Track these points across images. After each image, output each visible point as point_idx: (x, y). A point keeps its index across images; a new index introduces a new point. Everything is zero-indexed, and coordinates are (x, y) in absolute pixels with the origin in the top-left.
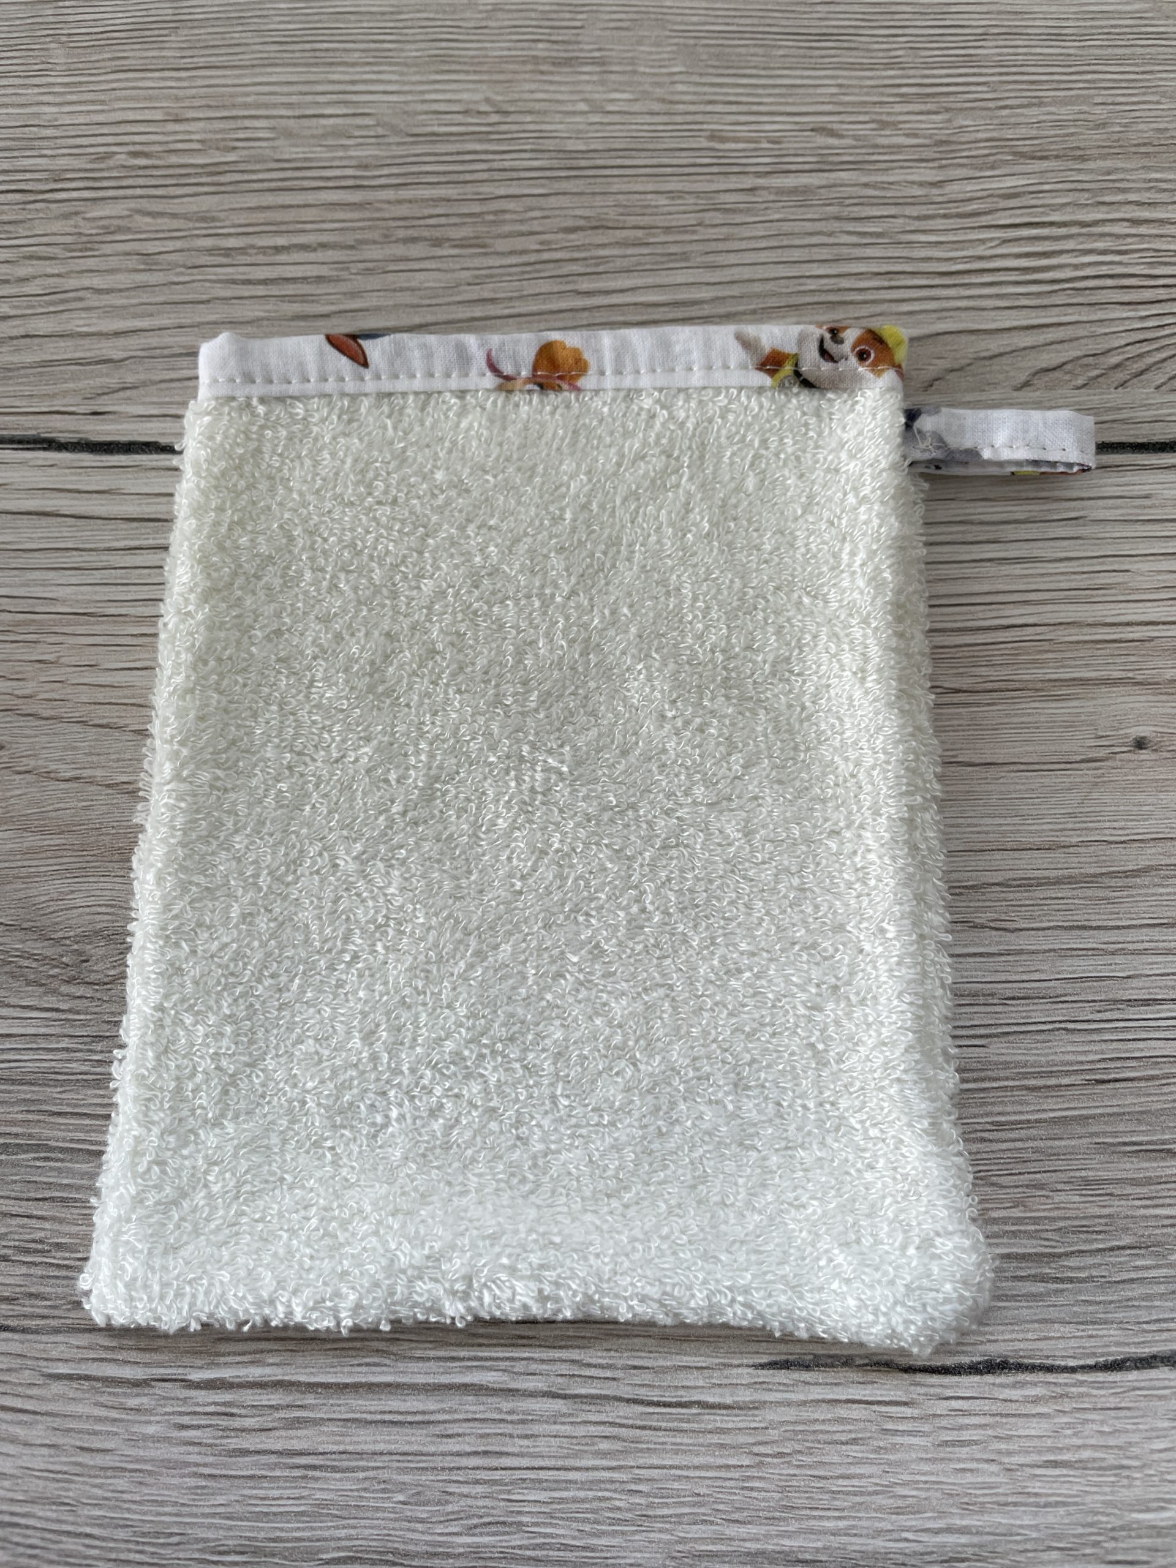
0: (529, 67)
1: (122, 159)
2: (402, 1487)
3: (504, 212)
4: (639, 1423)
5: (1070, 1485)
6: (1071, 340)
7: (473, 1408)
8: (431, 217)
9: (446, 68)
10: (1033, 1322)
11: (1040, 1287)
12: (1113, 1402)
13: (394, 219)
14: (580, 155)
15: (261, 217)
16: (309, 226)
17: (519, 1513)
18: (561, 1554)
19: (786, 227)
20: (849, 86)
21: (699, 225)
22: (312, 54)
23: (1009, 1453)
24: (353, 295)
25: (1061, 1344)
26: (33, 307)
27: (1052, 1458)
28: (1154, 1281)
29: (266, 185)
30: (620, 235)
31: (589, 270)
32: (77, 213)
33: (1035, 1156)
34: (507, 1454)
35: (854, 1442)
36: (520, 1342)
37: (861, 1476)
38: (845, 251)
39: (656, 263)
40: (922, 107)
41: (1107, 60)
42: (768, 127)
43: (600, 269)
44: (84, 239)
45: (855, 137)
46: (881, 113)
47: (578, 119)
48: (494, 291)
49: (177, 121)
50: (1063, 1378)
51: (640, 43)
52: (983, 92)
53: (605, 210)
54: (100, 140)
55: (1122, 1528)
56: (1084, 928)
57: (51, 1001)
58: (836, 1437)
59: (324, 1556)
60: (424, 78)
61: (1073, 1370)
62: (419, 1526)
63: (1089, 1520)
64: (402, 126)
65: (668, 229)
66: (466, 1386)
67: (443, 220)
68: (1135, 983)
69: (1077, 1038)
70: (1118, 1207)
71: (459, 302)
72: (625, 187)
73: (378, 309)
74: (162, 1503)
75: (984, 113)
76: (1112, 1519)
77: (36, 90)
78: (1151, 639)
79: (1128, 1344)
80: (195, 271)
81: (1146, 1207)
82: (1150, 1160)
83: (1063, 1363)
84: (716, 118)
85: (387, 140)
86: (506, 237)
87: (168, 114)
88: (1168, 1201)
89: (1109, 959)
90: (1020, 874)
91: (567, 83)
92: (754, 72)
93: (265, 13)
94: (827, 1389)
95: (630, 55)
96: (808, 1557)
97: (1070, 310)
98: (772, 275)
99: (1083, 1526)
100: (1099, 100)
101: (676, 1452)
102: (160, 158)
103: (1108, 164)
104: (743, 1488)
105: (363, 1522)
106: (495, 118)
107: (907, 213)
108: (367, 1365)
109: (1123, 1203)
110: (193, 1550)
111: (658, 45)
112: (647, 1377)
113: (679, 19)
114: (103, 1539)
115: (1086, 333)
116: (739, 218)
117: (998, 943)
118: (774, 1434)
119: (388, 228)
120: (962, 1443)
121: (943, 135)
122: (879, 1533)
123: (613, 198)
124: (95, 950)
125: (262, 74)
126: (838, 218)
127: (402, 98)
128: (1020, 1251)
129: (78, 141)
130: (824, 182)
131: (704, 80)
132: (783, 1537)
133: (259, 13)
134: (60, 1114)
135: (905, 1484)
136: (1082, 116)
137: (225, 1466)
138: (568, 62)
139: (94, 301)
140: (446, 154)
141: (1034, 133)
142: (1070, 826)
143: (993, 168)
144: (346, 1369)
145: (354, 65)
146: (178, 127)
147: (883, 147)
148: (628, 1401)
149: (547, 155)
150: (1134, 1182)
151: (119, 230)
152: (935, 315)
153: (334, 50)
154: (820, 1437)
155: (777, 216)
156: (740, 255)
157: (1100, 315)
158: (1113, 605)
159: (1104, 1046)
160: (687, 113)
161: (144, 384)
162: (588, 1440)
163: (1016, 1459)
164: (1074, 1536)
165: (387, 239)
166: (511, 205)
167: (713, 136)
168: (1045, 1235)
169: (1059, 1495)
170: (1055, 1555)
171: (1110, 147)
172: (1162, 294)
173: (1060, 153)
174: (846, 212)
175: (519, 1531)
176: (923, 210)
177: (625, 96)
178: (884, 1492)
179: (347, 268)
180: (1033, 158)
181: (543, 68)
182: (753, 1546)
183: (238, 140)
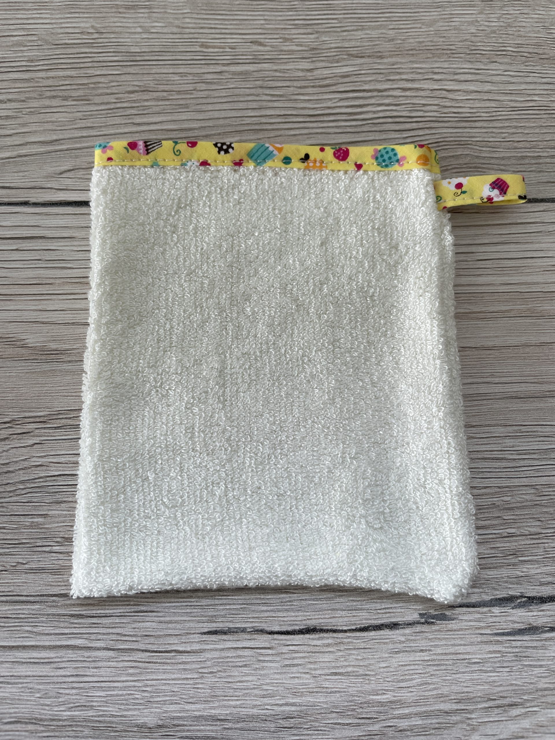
0: (114, 10)
2: (39, 691)
3: (100, 83)
4: (147, 660)
5: (342, 683)
7: (71, 656)
8: (63, 85)
9: (73, 11)
10: (328, 610)
11: (332, 595)
12: (363, 645)
13: (44, 87)
14: (137, 54)
16: (3, 91)
17: (92, 701)
18: (111, 719)
19: (237, 91)
20: (270, 20)
23: (315, 669)
24: (24, 125)
25: (341, 620)
27: (335, 671)
30: (155, 95)
31: (140, 113)
34: (87, 676)
35: (245, 666)
36: (94, 626)
37: (248, 681)
38: (264, 104)
39: (173, 109)
40: (304, 31)
41: (397, 6)
42: (229, 41)
43: (145, 112)
45: (272, 46)
46: (285, 34)
47: (137, 36)
48: (93, 123)
50: (340, 635)
52: (335, 23)
53: (149, 82)
55: (365, 703)
58: (238, 664)
59: (4, 721)
60: (62, 16)
61: (345, 631)
62: (47, 708)
63: (350, 699)
64: (50, 40)
65: (179, 93)
66: (68, 646)
67: (68, 87)
71: (76, 128)
72: (158, 71)
73: (35, 132)
75: (335, 34)
76: (361, 698)
79: (371, 619)
83: (341, 628)
84: (204, 36)
85: (43, 47)
86: (100, 95)
91: (132, 18)
92: (224, 12)
94: (234, 643)
95: (163, 4)
96: (223, 718)
97: (370, 134)
98: (229, 116)
99: (347, 702)
100: (392, 27)
101: (164, 673)
103: (394, 60)
104: (194, 688)
105: (21, 706)
106: (96, 36)
107: (295, 85)
108: (23, 637)
112: (152, 640)
116: (214, 87)
118: (209, 663)
119: (41, 91)
120: (294, 665)
121: (314, 45)
122: (255, 706)
123: (151, 76)
126: (261, 87)
127: (51, 26)
130: (256, 69)
132: (211, 709)
135: (267, 684)
136: (382, 36)
138: (133, 7)
140: (72, 54)
141: (358, 44)
143: (338, 62)
144: (13, 640)
145: (28, 10)
147: (285, 51)
148: (143, 651)
149: (121, 54)
152: (306, 136)
154: (230, 664)
155: (232, 86)
156: (213, 105)
160: (190, 33)
162: (124, 669)
163: (318, 672)
164: (344, 706)
165: (41, 97)
166: (102, 80)
167: (203, 45)
169: (337, 688)
170: (334, 715)
171: (395, 51)
172: (414, 125)
173: (371, 54)
174: (266, 84)
175: (92, 709)
176: (303, 83)
177: (160, 24)
178: (258, 688)
179: (21, 111)
180: (357, 57)
181: (120, 10)
182: (197, 714)
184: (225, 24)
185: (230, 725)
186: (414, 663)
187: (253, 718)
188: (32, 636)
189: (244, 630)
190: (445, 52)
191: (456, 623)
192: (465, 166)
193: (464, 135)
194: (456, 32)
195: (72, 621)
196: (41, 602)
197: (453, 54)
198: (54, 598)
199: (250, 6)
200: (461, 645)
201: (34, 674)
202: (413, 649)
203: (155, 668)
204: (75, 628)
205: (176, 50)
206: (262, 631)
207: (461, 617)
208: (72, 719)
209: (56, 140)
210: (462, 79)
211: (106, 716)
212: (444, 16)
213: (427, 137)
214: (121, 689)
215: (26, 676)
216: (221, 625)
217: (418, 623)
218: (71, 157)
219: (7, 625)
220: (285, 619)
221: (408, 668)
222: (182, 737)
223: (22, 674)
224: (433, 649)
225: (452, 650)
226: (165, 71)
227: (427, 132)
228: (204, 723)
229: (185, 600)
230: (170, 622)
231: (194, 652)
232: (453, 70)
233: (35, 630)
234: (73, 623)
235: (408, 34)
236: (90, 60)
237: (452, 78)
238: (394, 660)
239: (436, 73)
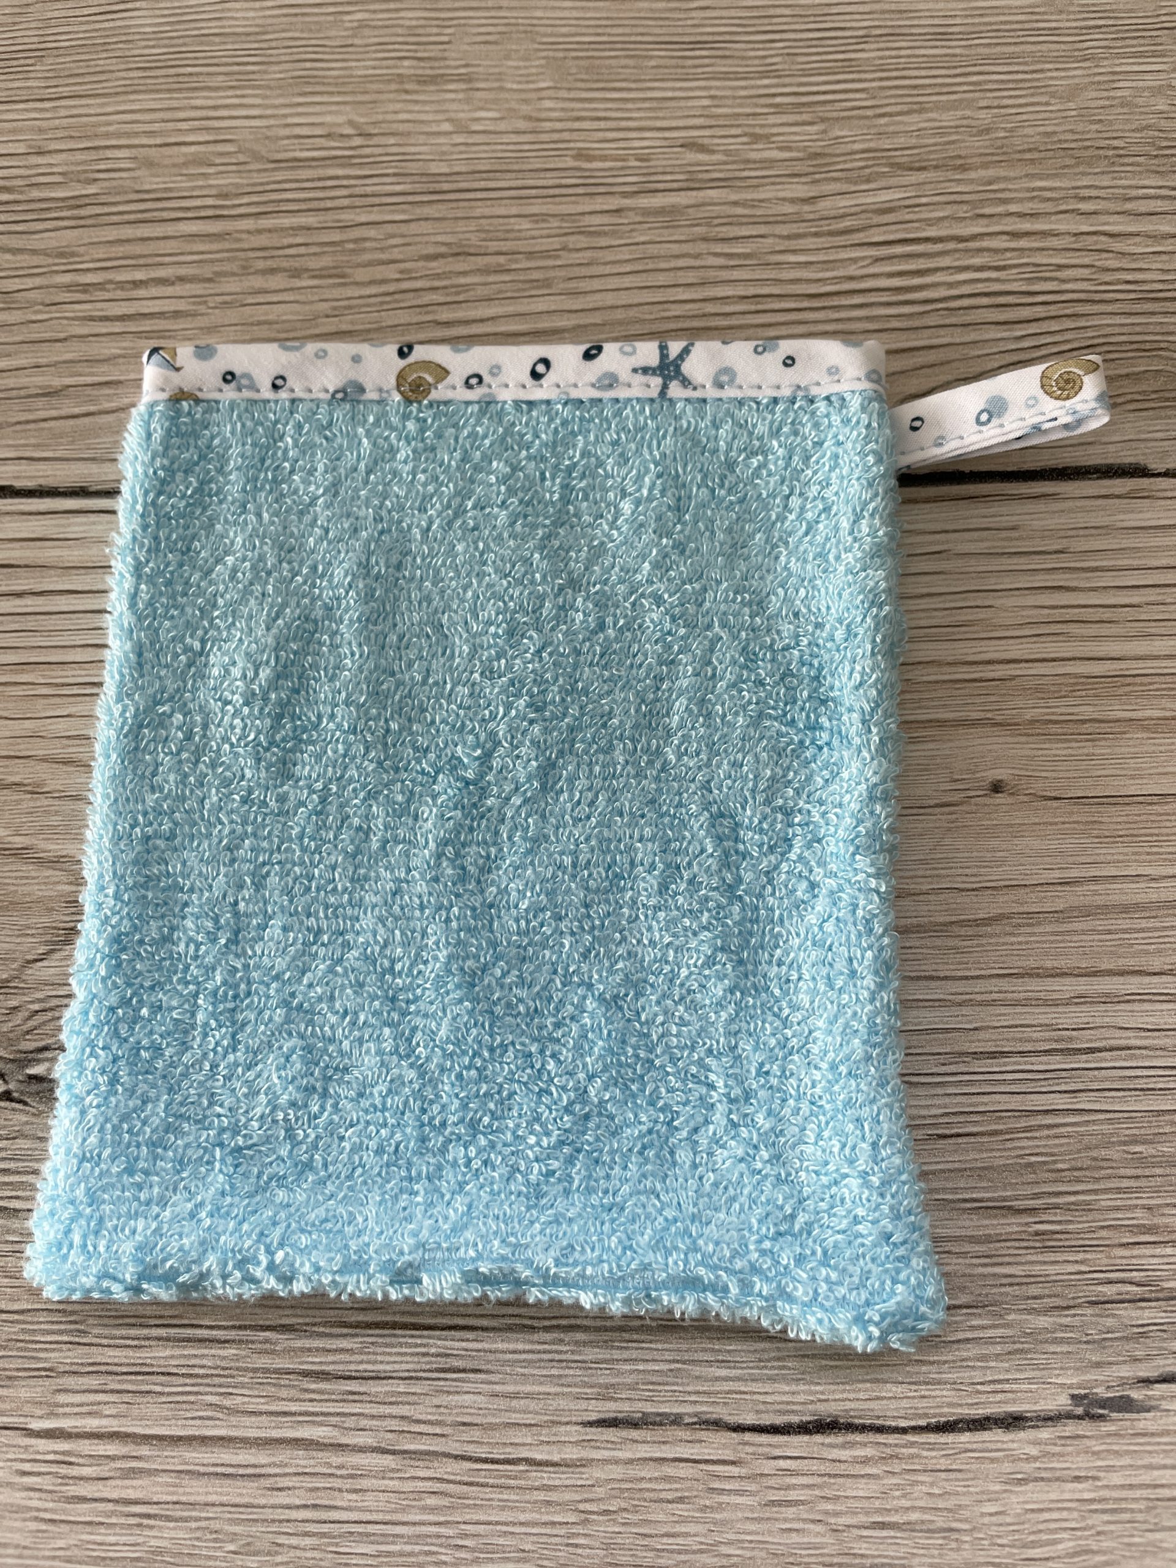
0: (393, 87)
2: (233, 1537)
3: (365, 239)
4: (466, 1479)
5: (897, 1547)
6: (942, 364)
7: (302, 1462)
8: (290, 246)
9: (309, 90)
10: (864, 1381)
12: (943, 1464)
13: (253, 249)
14: (443, 179)
15: (120, 250)
19: (653, 249)
20: (722, 97)
21: (564, 249)
22: (175, 79)
23: (837, 1514)
24: (210, 330)
25: (893, 1404)
27: (880, 1519)
28: (991, 1342)
29: (126, 217)
30: (481, 261)
31: (449, 299)
34: (336, 1508)
35: (681, 1500)
36: (351, 1397)
37: (687, 1535)
38: (712, 273)
39: (520, 290)
40: (796, 118)
41: (994, 60)
42: (636, 144)
43: (461, 298)
45: (726, 153)
46: (754, 126)
47: (442, 140)
48: (352, 323)
49: (41, 153)
50: (892, 1439)
51: (507, 57)
52: (863, 99)
53: (467, 235)
56: (932, 978)
58: (663, 1495)
60: (287, 101)
61: (904, 1431)
64: (264, 153)
66: (296, 1441)
67: (302, 250)
68: (982, 1035)
69: (921, 1091)
70: (955, 1265)
72: (487, 212)
75: (862, 122)
78: (1013, 678)
79: (961, 1405)
80: (54, 308)
81: (985, 1265)
82: (989, 1217)
83: (893, 1424)
84: (584, 136)
85: (248, 167)
86: (365, 266)
87: (30, 147)
88: (1007, 1259)
89: (955, 1010)
91: (432, 102)
92: (624, 85)
93: (130, 38)
94: (656, 1446)
95: (497, 70)
97: (942, 332)
98: (636, 301)
100: (983, 103)
101: (503, 1508)
102: (21, 193)
103: (991, 173)
104: (568, 1545)
106: (358, 141)
107: (777, 232)
108: (201, 1418)
109: (960, 1261)
111: (527, 59)
112: (476, 1434)
113: (549, 30)
115: (957, 356)
116: (603, 242)
118: (600, 1492)
119: (247, 260)
120: (789, 1503)
121: (817, 147)
123: (475, 222)
125: (124, 102)
126: (705, 239)
127: (264, 123)
130: (692, 202)
133: (124, 38)
135: (730, 1543)
136: (965, 122)
137: (64, 1511)
138: (433, 79)
140: (308, 180)
141: (912, 142)
142: (920, 873)
143: (868, 181)
144: (179, 1423)
145: (216, 89)
146: (40, 160)
147: (755, 162)
148: (456, 1457)
149: (408, 179)
150: (973, 1240)
153: (197, 74)
154: (647, 1495)
155: (642, 239)
156: (603, 280)
157: (973, 336)
158: (974, 643)
159: (947, 1100)
160: (553, 131)
162: (415, 1496)
163: (842, 1520)
165: (246, 270)
166: (372, 233)
167: (580, 155)
169: (886, 1557)
171: (992, 154)
172: (1040, 311)
173: (940, 163)
174: (715, 231)
176: (794, 229)
177: (490, 114)
178: (709, 1551)
179: (205, 302)
180: (911, 169)
181: (408, 87)
183: (99, 171)
184: (628, 110)
186: (1060, 1505)
188: (220, 1415)
189: (676, 1421)
190: (1101, 152)
191: (1154, 1419)
192: (1154, 396)
193: (1151, 328)
194: (1125, 110)
195: (306, 1386)
196: (241, 1342)
197: (1120, 156)
198: (267, 1334)
199: (679, 71)
200: (1165, 1467)
201: (224, 1499)
202: (1058, 1474)
203: (481, 1496)
204: (311, 1400)
205: (525, 167)
206: (718, 1424)
207: (1165, 1405)
210: (1143, 209)
212: (1097, 78)
213: (1068, 336)
214: (410, 1540)
215: (206, 1504)
216: (626, 1407)
217: (1070, 1416)
219: (167, 1390)
220: (769, 1399)
221: (1046, 1516)
223: (201, 1499)
224: (1102, 1474)
225: (1146, 1477)
226: (502, 211)
227: (1068, 324)
229: (546, 1347)
230: (515, 1396)
231: (567, 1466)
232: (1121, 191)
233: (227, 1402)
234: (306, 1390)
235: (1019, 118)
236: (345, 192)
237: (1119, 209)
238: (1014, 1499)
239: (1084, 199)
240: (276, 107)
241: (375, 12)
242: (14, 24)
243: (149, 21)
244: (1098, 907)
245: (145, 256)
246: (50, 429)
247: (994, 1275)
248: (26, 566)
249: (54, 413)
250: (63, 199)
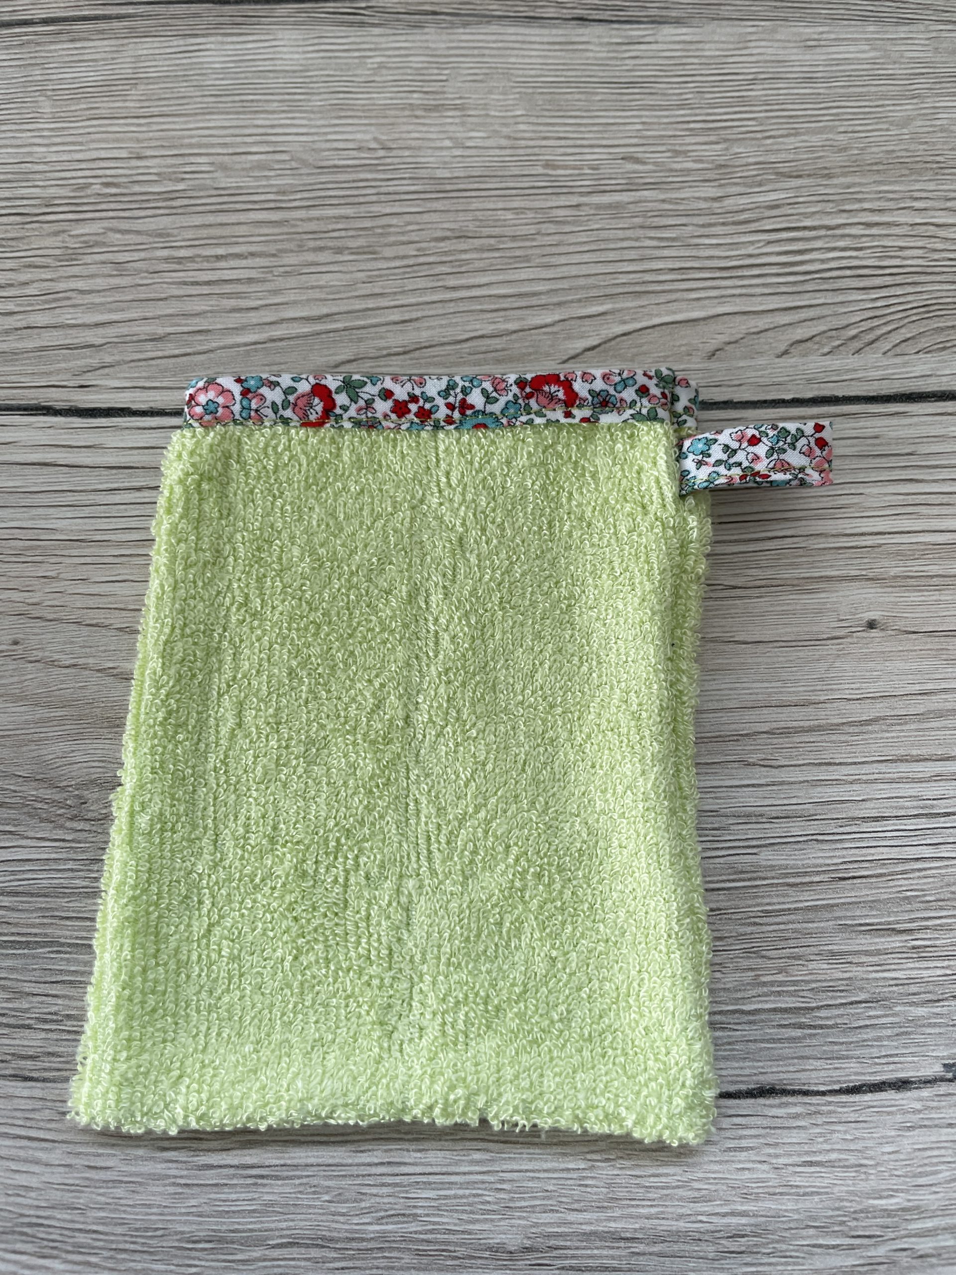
0: (407, 113)
1: (97, 188)
2: (328, 1190)
3: (390, 226)
4: (502, 1139)
5: (823, 1179)
6: (817, 319)
8: (334, 231)
9: (343, 114)
10: (793, 1058)
11: (798, 1033)
12: (853, 1117)
13: (306, 233)
14: (447, 181)
15: (204, 232)
16: (241, 240)
17: (415, 1207)
18: (446, 1236)
19: (604, 234)
20: (650, 123)
21: (537, 234)
22: (241, 104)
24: (276, 292)
25: (814, 1074)
26: (32, 305)
27: (809, 1159)
28: (883, 1026)
29: (208, 208)
30: (477, 242)
31: (454, 270)
32: (64, 231)
33: (794, 935)
34: (405, 1164)
37: (667, 1175)
38: (648, 252)
39: (506, 264)
40: (706, 139)
41: (848, 97)
42: (589, 157)
43: (463, 269)
44: (70, 251)
45: (655, 164)
46: (675, 145)
47: (444, 153)
48: (382, 287)
49: (139, 158)
50: (815, 1100)
51: (490, 92)
52: (752, 126)
53: (466, 223)
54: (80, 174)
55: (861, 1211)
56: (830, 764)
57: (59, 834)
59: (271, 1242)
60: (327, 123)
61: (823, 1093)
62: (341, 1219)
63: (837, 1205)
64: (311, 160)
65: (514, 238)
67: (343, 233)
68: (868, 805)
69: (825, 846)
70: (856, 972)
71: (357, 297)
72: (481, 206)
73: (295, 302)
74: (149, 1206)
75: (754, 142)
76: (854, 1204)
77: (29, 134)
78: (880, 546)
79: (864, 1074)
80: (156, 275)
81: (877, 971)
82: (879, 937)
83: (816, 1089)
84: (549, 150)
85: (299, 172)
86: (391, 245)
87: (131, 153)
88: (893, 967)
89: (848, 787)
90: (782, 724)
91: (436, 125)
92: (578, 113)
93: (203, 72)
95: (483, 102)
96: (628, 1235)
97: (818, 295)
98: (593, 272)
99: (833, 1210)
100: (842, 129)
101: (530, 1160)
102: (126, 188)
103: (848, 180)
104: (580, 1185)
105: (299, 1217)
106: (381, 153)
107: (695, 222)
109: (859, 968)
110: (173, 1240)
111: (505, 94)
113: (521, 72)
114: (106, 1234)
115: (830, 312)
116: (567, 229)
117: (766, 777)
118: (602, 1145)
119: (301, 240)
120: (742, 1149)
121: (721, 160)
122: (681, 1217)
123: (471, 214)
124: (91, 795)
125: (201, 121)
126: (642, 227)
127: (309, 138)
128: (783, 1006)
129: (63, 175)
130: (632, 200)
131: (540, 121)
132: (610, 1221)
133: (199, 72)
134: (67, 918)
135: (699, 1180)
136: (828, 143)
137: (196, 1177)
138: (436, 108)
139: (79, 299)
140: (345, 182)
141: (792, 157)
142: (819, 688)
143: (760, 185)
145: (272, 112)
146: (139, 163)
147: (676, 171)
149: (420, 182)
150: (867, 953)
151: (97, 244)
152: (716, 301)
153: (257, 101)
155: (596, 226)
156: (569, 256)
157: (841, 298)
159: (845, 852)
160: (527, 147)
161: (119, 363)
163: (782, 1161)
164: (826, 1217)
165: (301, 249)
166: (394, 221)
167: (548, 165)
168: (801, 994)
169: (814, 1187)
170: (811, 1232)
171: (850, 166)
172: (888, 280)
173: (812, 172)
174: (648, 222)
175: (415, 1221)
176: (707, 220)
177: (480, 134)
178: (684, 1186)
179: (272, 271)
180: (791, 177)
181: (417, 113)
182: (587, 1228)
183: (186, 173)
184: (581, 132)
185: (641, 1248)
186: (938, 1145)
187: (678, 1236)
190: (928, 165)
194: (944, 135)
197: (942, 168)
199: (618, 103)
201: (320, 1161)
202: (936, 1122)
205: (506, 173)
208: (382, 1237)
209: (327, 315)
211: (438, 1232)
212: (921, 112)
213: (910, 298)
214: (462, 1186)
217: (943, 1079)
218: (351, 341)
220: (724, 1073)
221: (929, 1153)
222: (563, 1268)
226: (491, 206)
227: (910, 289)
228: (598, 1244)
232: (944, 194)
235: (869, 140)
236: (373, 191)
237: (942, 207)
238: (906, 1141)
239: (916, 199)
240: (318, 127)
241: (389, 56)
242: (113, 59)
243: (217, 59)
244: (948, 710)
245: (224, 237)
246: (157, 365)
247: (884, 978)
248: (143, 468)
249: (160, 354)
250: (159, 193)
